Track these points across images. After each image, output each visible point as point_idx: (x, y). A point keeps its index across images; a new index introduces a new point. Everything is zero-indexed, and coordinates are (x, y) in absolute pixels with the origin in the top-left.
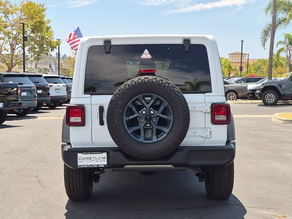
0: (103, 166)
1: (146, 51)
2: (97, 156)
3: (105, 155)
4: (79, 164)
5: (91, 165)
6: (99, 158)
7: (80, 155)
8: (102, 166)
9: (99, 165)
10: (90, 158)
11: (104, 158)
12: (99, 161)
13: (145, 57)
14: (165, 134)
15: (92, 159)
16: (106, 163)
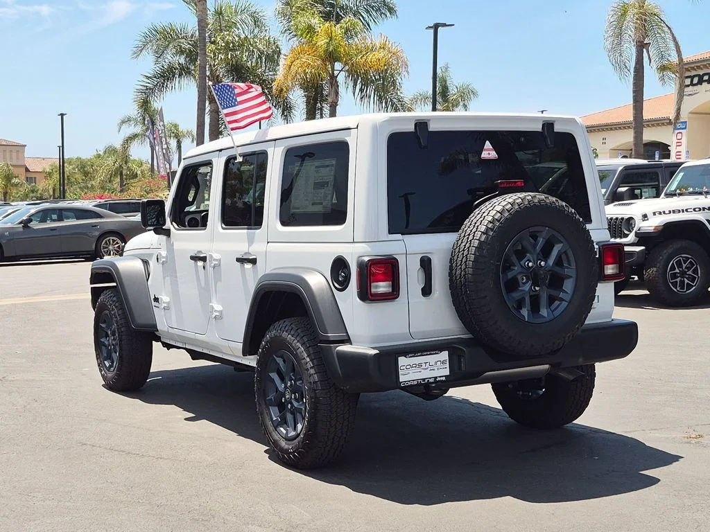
0: (444, 379)
1: (488, 145)
2: (431, 358)
3: (444, 355)
4: (402, 379)
5: (424, 380)
6: (436, 363)
7: (402, 361)
8: (442, 379)
9: (436, 377)
10: (420, 365)
11: (443, 362)
12: (436, 368)
13: (488, 156)
14: (564, 304)
15: (424, 365)
16: (447, 373)
